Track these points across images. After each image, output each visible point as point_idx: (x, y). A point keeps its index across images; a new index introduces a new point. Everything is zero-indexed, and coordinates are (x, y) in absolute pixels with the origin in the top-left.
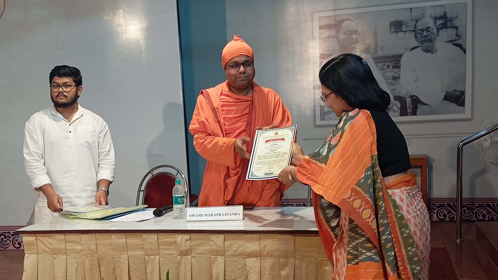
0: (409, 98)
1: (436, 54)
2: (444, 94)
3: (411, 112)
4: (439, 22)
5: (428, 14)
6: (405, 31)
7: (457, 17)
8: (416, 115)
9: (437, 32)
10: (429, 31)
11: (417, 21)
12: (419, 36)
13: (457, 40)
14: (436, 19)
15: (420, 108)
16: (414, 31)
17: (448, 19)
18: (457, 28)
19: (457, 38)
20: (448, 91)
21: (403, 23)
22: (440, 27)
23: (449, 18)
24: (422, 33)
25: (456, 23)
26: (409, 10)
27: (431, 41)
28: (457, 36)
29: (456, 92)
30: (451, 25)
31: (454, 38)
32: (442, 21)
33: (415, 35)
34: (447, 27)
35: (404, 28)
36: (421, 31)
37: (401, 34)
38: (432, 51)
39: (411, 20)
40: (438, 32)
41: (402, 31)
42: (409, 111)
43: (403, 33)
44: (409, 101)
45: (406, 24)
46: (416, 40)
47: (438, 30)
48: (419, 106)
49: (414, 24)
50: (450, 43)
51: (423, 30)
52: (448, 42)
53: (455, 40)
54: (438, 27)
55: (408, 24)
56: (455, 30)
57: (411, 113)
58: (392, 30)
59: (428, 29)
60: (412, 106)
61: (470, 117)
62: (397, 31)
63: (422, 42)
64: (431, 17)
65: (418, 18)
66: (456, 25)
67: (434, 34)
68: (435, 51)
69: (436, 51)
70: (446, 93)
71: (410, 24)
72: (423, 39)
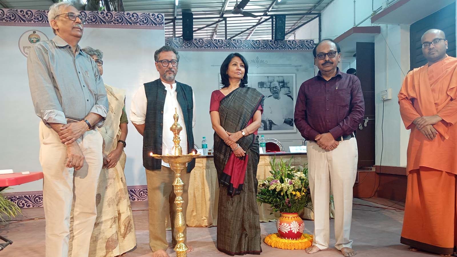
0: (268, 121)
1: (280, 100)
2: (284, 120)
4: (281, 84)
5: (276, 80)
6: (265, 88)
7: (289, 83)
8: (271, 130)
10: (276, 88)
11: (271, 83)
12: (272, 90)
14: (279, 82)
15: (273, 127)
16: (269, 88)
17: (285, 83)
18: (289, 87)
19: (289, 93)
20: (286, 118)
21: (265, 83)
22: (282, 86)
25: (289, 85)
26: (267, 77)
27: (277, 93)
28: (289, 92)
29: (290, 119)
30: (286, 86)
31: (288, 93)
32: (282, 84)
33: (270, 90)
34: (284, 87)
35: (265, 86)
37: (263, 89)
39: (268, 82)
41: (264, 87)
42: (268, 128)
43: (264, 88)
44: (268, 123)
45: (265, 84)
46: (271, 93)
47: (281, 88)
48: (273, 125)
50: (286, 95)
51: (273, 87)
52: (285, 94)
55: (267, 84)
56: (288, 88)
58: (259, 86)
62: (262, 87)
63: (273, 93)
64: (277, 81)
65: (271, 81)
66: (289, 86)
67: (279, 90)
68: (279, 98)
72: (274, 92)
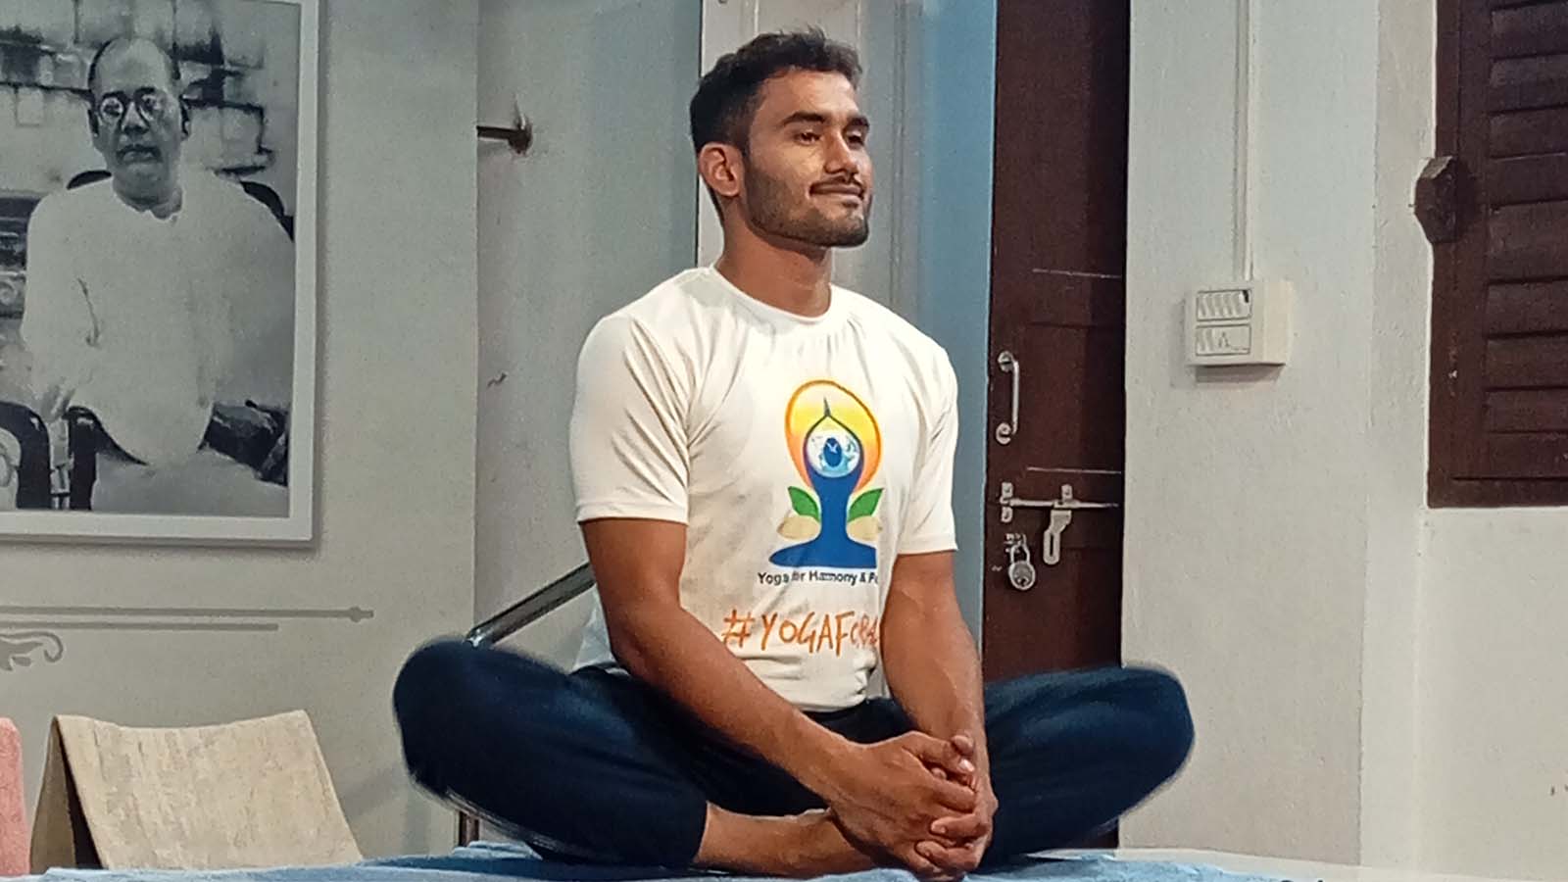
0: (60, 420)
1: (175, 219)
2: (205, 418)
3: (67, 490)
4: (192, 73)
5: (144, 26)
6: (48, 90)
7: (260, 66)
8: (89, 508)
9: (180, 117)
10: (149, 109)
11: (102, 48)
12: (106, 120)
13: (262, 168)
14: (178, 54)
15: (108, 476)
16: (86, 94)
18: (260, 111)
19: (261, 159)
20: (224, 403)
21: (45, 47)
22: (195, 95)
23: (232, 63)
24: (121, 110)
25: (258, 90)
27: (154, 153)
28: (260, 151)
29: (253, 409)
30: (239, 95)
32: (200, 72)
33: (91, 114)
34: (221, 104)
35: (45, 76)
36: (116, 101)
37: (32, 99)
38: (160, 207)
39: (76, 42)
40: (186, 118)
41: (34, 85)
42: (57, 488)
43: (39, 93)
44: (57, 433)
47: (187, 107)
48: (101, 461)
49: (89, 63)
53: (254, 169)
54: (185, 97)
55: (60, 57)
56: (253, 118)
57: (66, 495)
59: (145, 97)
60: (72, 460)
61: (306, 535)
64: (159, 40)
65: (104, 38)
66: (257, 103)
69: (178, 207)
70: (215, 412)
71: (70, 58)
